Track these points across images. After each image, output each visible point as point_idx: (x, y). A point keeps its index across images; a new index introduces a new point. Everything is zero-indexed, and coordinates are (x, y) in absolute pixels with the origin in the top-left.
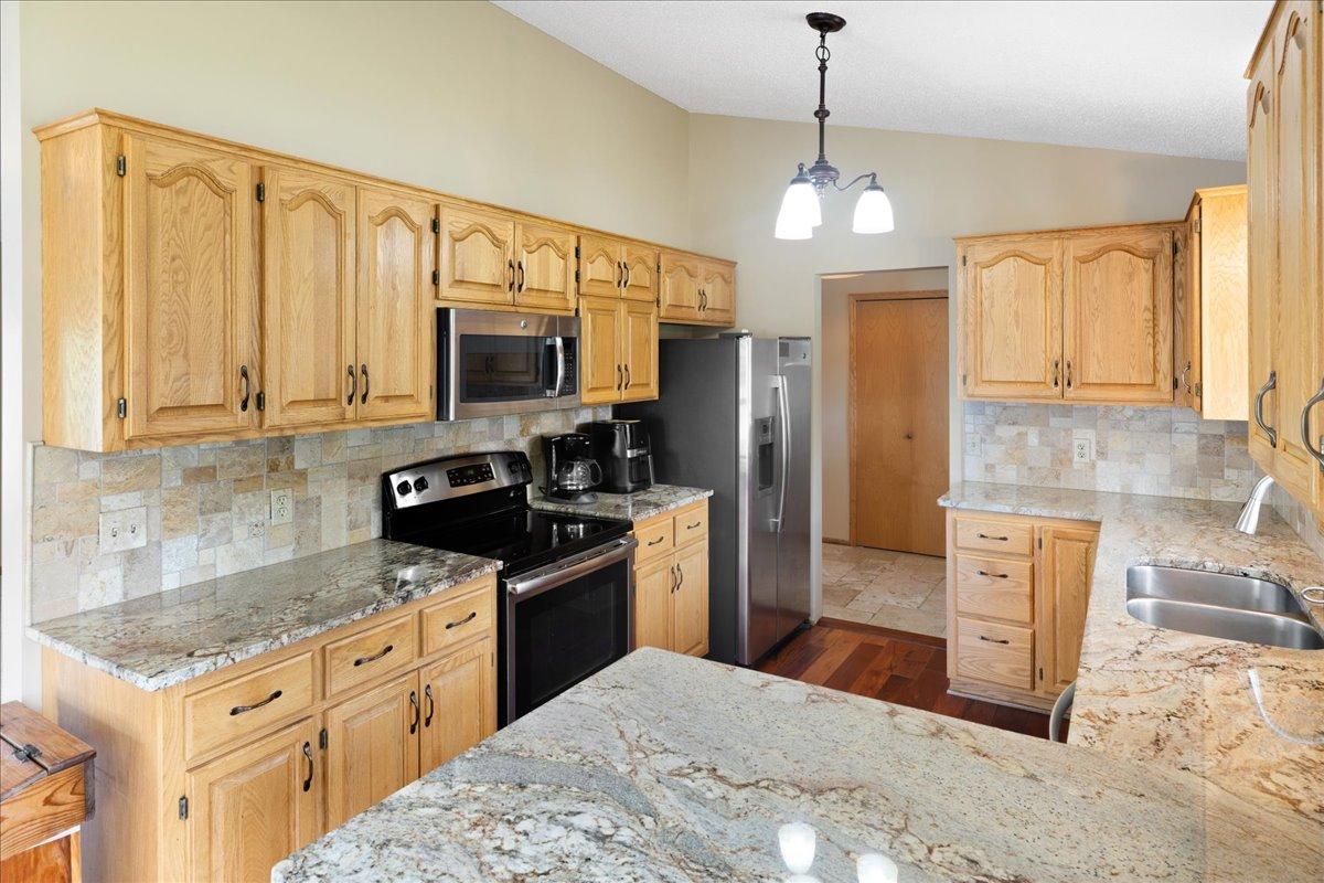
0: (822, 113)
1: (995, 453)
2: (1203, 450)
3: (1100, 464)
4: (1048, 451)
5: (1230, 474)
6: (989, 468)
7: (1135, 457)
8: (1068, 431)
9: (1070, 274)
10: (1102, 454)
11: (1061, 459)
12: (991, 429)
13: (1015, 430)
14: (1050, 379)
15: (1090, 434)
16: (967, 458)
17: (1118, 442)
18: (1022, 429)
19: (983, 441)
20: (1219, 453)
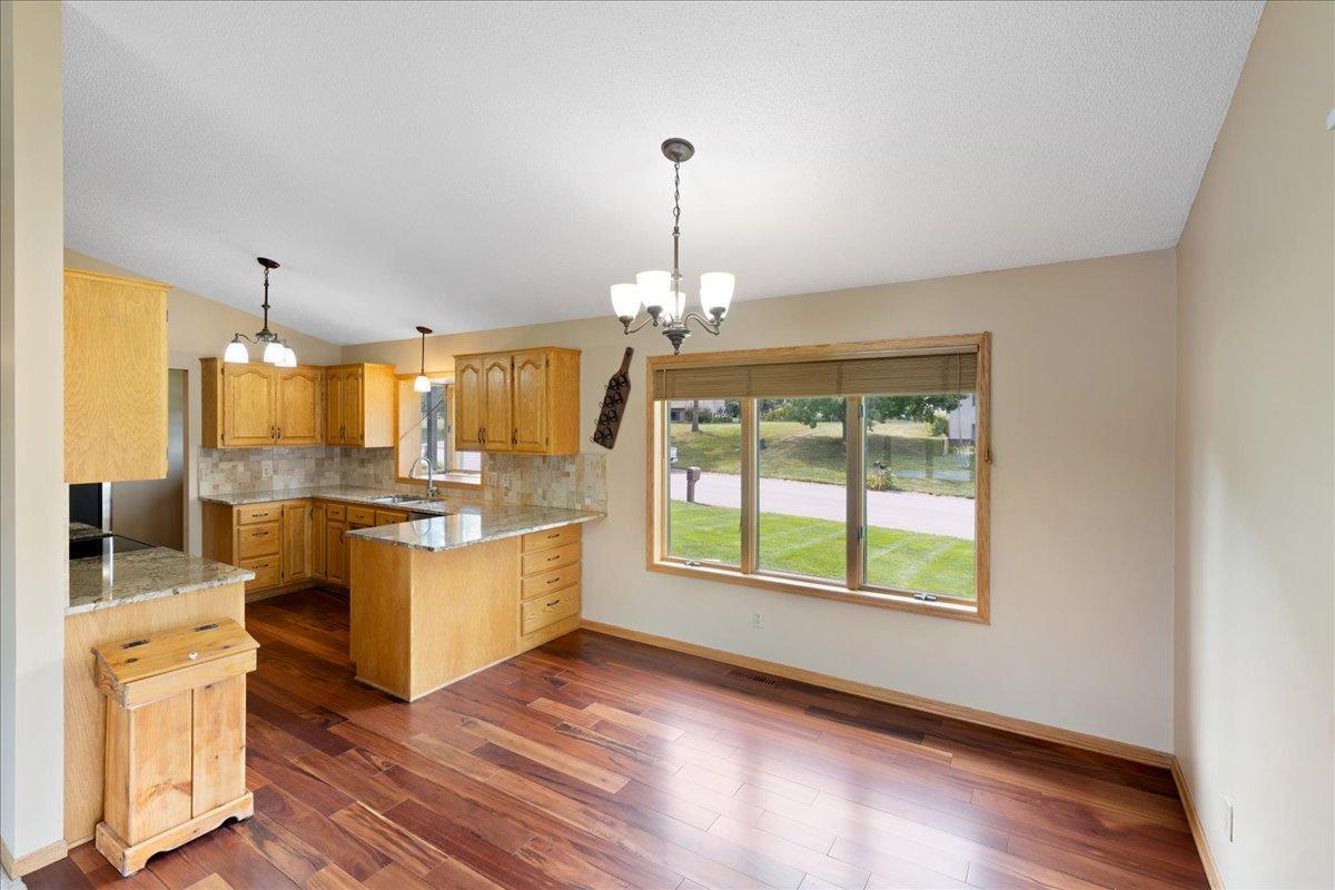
0: (266, 306)
1: (219, 478)
2: (317, 465)
3: (275, 477)
4: (249, 473)
5: (327, 474)
6: (216, 487)
7: (290, 471)
8: (259, 462)
9: (279, 384)
10: (275, 472)
11: (256, 477)
12: (216, 465)
13: (232, 464)
14: (270, 435)
15: (270, 463)
16: (202, 484)
17: (283, 465)
18: (236, 463)
19: (212, 472)
20: (323, 466)
